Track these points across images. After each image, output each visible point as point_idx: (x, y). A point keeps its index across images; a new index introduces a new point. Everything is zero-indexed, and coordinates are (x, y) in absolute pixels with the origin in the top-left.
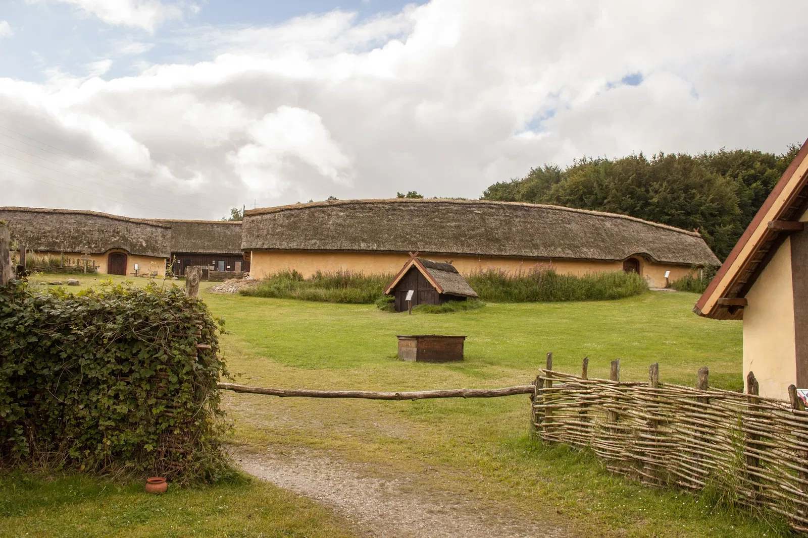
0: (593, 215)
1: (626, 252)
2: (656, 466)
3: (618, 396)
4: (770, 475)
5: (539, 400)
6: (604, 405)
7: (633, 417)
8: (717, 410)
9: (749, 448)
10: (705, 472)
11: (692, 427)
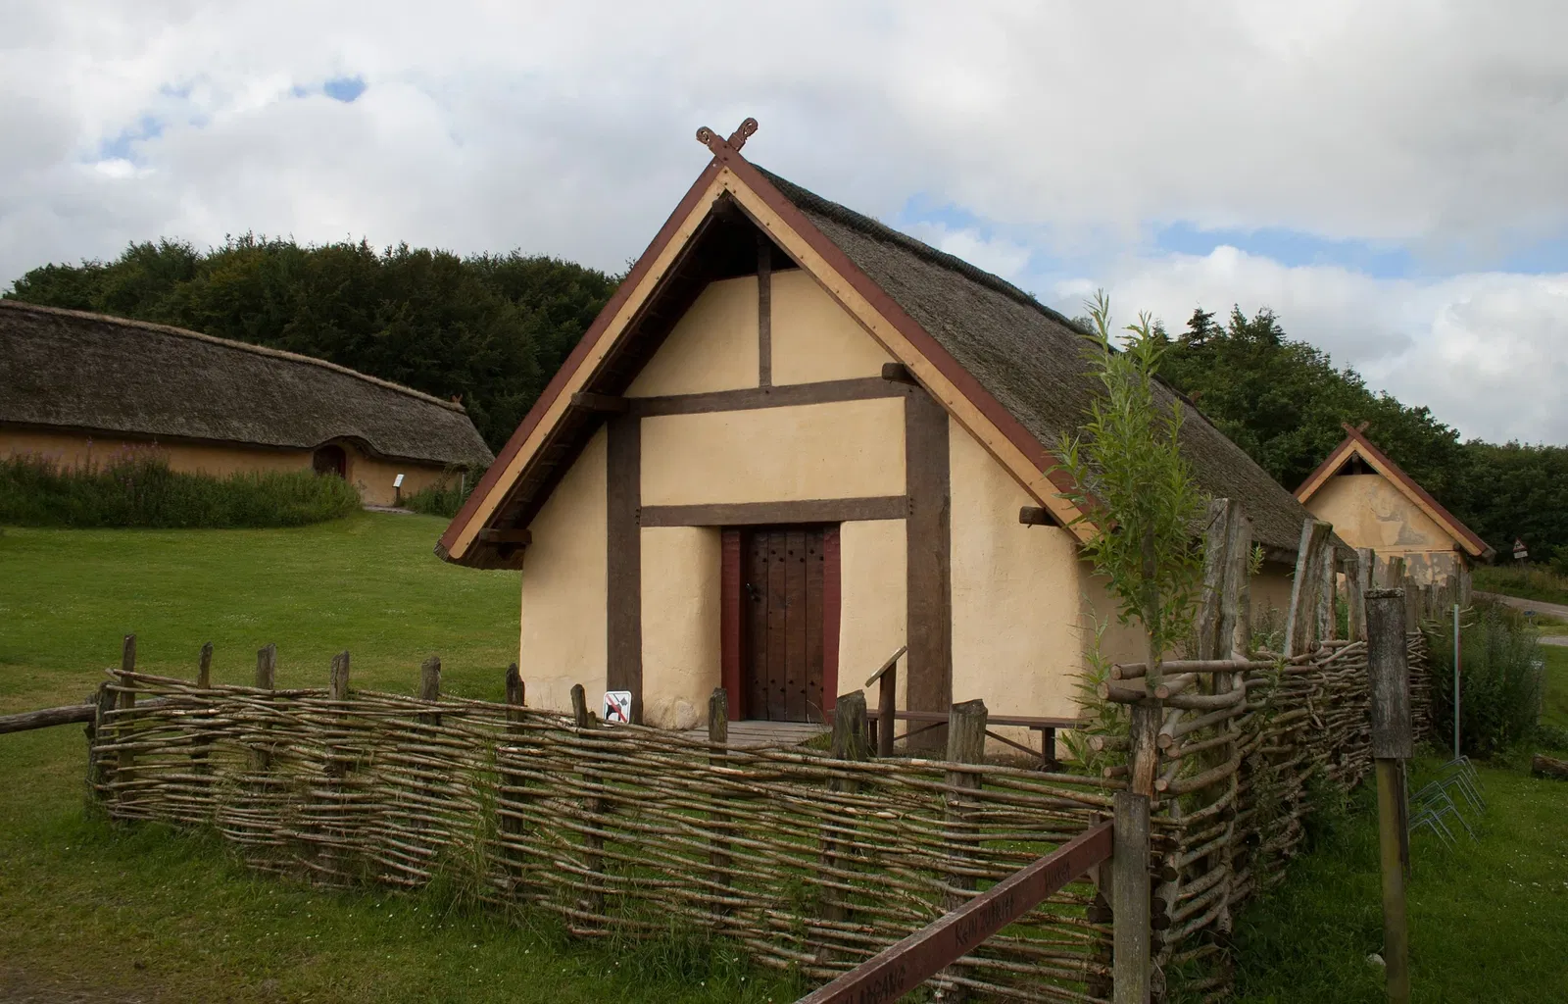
0: (257, 353)
1: (321, 433)
2: (342, 851)
3: (271, 718)
4: (540, 846)
5: (105, 735)
6: (242, 737)
7: (298, 759)
8: (453, 736)
9: (506, 802)
10: (430, 852)
11: (409, 770)
